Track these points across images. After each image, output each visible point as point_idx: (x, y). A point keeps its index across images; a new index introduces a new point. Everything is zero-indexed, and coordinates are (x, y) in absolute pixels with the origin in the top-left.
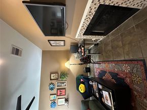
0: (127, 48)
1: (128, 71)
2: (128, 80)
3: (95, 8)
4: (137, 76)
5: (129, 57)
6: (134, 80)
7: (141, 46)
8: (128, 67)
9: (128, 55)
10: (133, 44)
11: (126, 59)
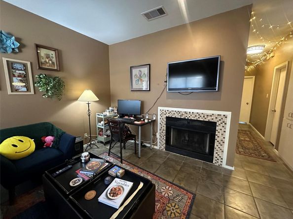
0: (183, 175)
1: (166, 195)
2: (158, 206)
3: (213, 119)
4: (177, 207)
5: (180, 184)
6: (168, 209)
7: (199, 183)
8: (171, 192)
9: (179, 180)
10: (192, 177)
11: (174, 183)
